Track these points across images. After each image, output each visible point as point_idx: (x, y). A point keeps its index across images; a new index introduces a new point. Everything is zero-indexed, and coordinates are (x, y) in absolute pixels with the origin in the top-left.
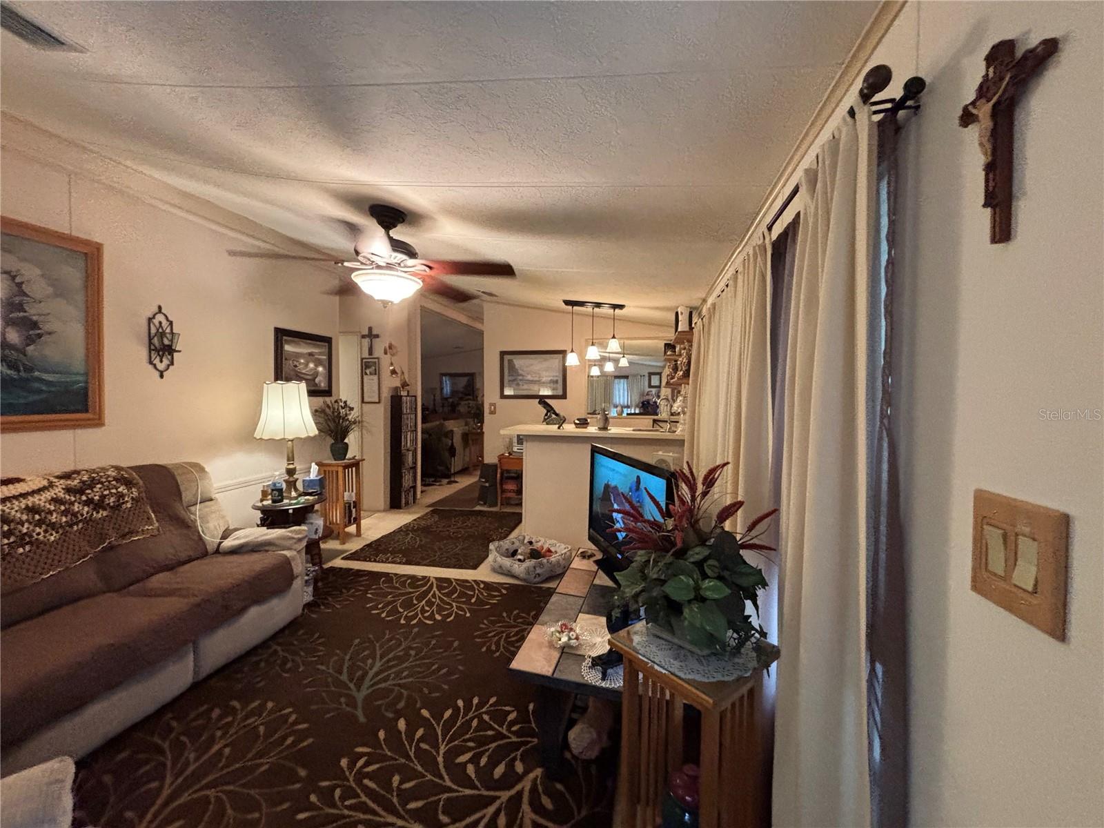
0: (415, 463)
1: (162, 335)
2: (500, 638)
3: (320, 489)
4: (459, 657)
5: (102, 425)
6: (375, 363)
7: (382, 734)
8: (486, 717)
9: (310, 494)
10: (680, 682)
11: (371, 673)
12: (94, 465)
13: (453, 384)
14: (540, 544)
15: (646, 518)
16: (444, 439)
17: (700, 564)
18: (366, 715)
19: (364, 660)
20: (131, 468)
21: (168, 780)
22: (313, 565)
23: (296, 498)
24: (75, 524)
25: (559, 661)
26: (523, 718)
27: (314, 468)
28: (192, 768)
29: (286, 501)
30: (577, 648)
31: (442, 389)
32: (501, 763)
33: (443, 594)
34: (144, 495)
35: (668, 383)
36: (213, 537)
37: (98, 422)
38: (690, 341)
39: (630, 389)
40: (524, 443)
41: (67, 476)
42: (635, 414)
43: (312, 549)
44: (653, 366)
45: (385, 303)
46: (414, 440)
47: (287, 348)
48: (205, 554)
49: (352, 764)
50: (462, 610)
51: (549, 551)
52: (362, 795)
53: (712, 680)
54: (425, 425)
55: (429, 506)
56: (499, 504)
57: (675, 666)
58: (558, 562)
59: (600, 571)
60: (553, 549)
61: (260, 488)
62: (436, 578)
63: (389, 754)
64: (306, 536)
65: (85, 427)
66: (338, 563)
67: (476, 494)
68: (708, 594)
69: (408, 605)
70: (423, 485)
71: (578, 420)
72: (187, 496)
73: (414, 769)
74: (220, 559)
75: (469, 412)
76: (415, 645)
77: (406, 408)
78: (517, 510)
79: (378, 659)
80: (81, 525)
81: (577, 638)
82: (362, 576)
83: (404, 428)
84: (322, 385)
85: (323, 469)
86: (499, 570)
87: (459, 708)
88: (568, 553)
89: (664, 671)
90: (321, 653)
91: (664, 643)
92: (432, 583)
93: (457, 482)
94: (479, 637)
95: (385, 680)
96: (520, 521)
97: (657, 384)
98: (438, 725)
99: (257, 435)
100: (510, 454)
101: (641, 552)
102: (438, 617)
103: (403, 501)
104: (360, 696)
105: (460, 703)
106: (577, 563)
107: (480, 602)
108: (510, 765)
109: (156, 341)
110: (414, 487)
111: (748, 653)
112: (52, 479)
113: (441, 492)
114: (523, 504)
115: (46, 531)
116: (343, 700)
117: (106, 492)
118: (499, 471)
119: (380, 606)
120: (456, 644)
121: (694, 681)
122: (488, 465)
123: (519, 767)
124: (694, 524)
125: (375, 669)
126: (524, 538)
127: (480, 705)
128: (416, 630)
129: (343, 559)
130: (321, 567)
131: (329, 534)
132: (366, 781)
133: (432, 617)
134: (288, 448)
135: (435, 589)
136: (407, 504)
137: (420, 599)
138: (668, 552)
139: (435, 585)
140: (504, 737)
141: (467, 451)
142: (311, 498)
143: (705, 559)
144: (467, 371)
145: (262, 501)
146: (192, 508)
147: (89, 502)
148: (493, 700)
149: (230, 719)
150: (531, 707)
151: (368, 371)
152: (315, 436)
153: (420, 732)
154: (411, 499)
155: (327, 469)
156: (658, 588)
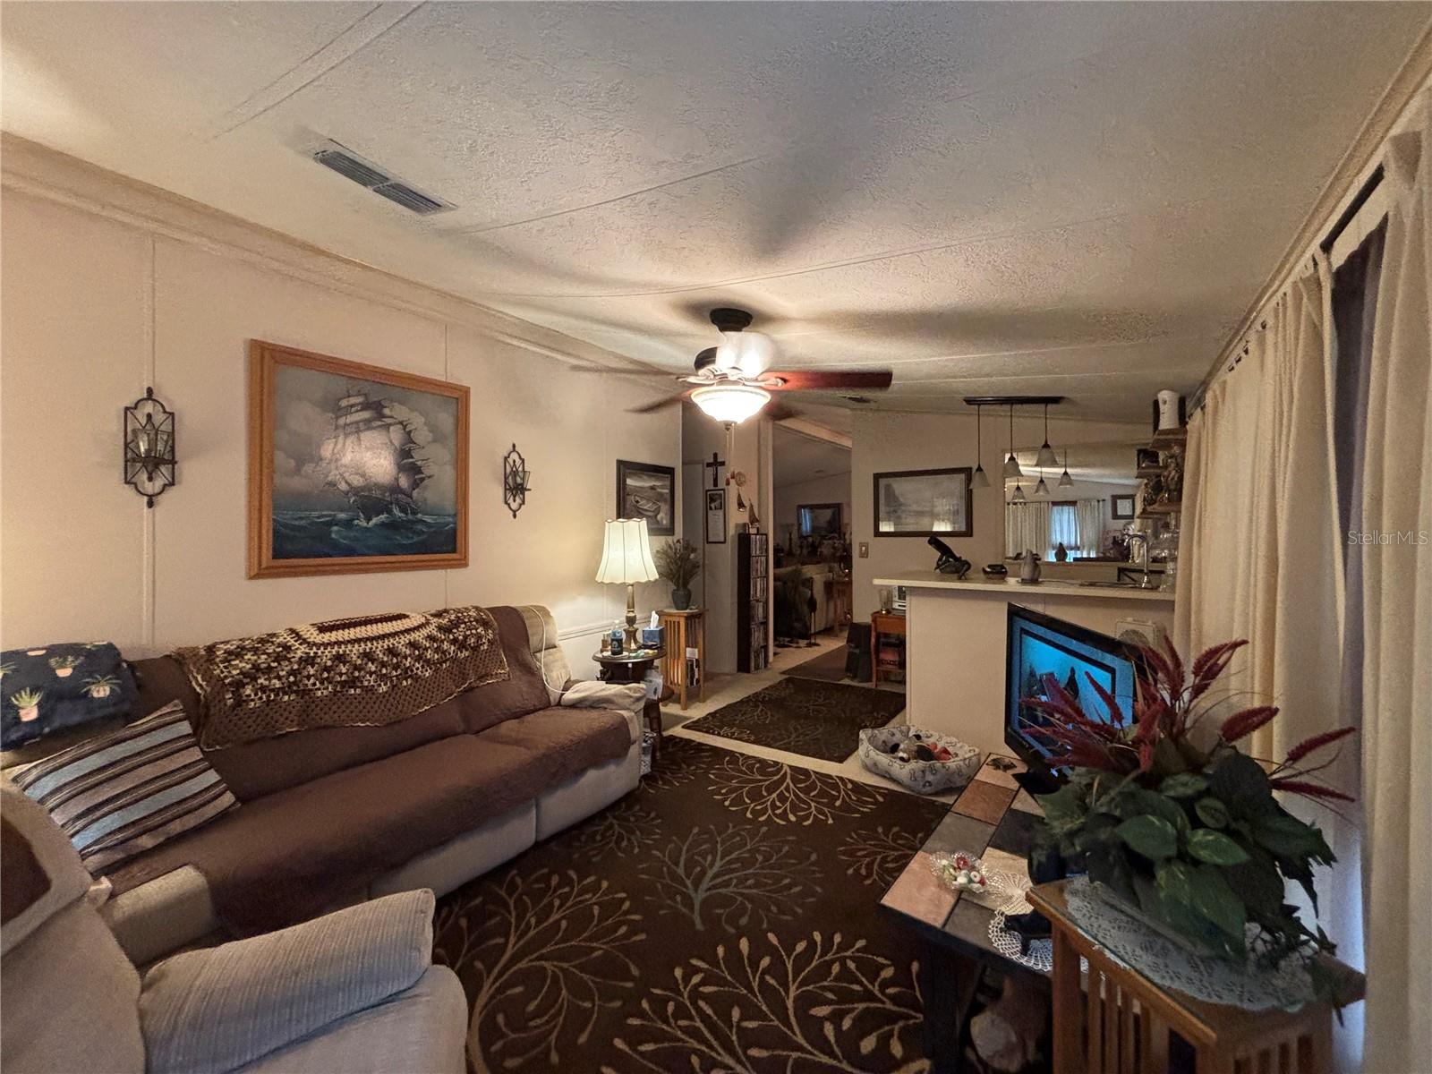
0: (766, 617)
1: (515, 473)
2: (873, 862)
3: (660, 642)
4: (818, 875)
5: (466, 565)
6: (720, 495)
7: (720, 951)
8: (852, 965)
9: (650, 647)
10: (1154, 989)
11: (710, 873)
12: (459, 606)
13: (813, 520)
14: (931, 740)
15: (1089, 718)
16: (801, 588)
17: (1188, 803)
18: (703, 922)
19: (704, 855)
20: (487, 609)
21: (512, 940)
22: (652, 730)
23: (636, 651)
24: (445, 662)
25: (953, 909)
26: (902, 977)
27: (655, 617)
28: (532, 933)
29: (625, 653)
30: (981, 896)
31: (800, 525)
32: (871, 1034)
33: (797, 788)
34: (497, 637)
35: (1144, 511)
36: (555, 687)
37: (463, 563)
38: (1183, 444)
39: (1081, 521)
40: (908, 598)
41: (439, 615)
42: (1089, 559)
43: (651, 711)
44: (1123, 485)
45: (728, 426)
46: (765, 589)
47: (629, 481)
48: (547, 705)
49: (686, 978)
50: (823, 813)
51: (945, 751)
52: (697, 1019)
53: (1215, 1000)
54: (778, 571)
55: (784, 673)
56: (874, 679)
57: (1144, 961)
58: (959, 770)
59: (1022, 790)
60: (950, 749)
61: (600, 637)
62: (790, 767)
63: (729, 978)
64: (644, 696)
65: (452, 567)
66: (678, 731)
67: (843, 664)
68: (1203, 854)
69: (756, 795)
70: (777, 646)
71: (989, 566)
72: (534, 641)
73: (757, 1006)
74: (561, 711)
75: (834, 554)
76: (762, 848)
77: (755, 550)
78: (895, 689)
79: (718, 858)
80: (448, 663)
81: (982, 882)
82: (704, 751)
83: (753, 574)
84: (665, 522)
85: (664, 619)
86: (873, 769)
87: (816, 943)
88: (974, 759)
89: (1122, 964)
90: (657, 837)
91: (1124, 918)
92: (786, 773)
93: (818, 645)
94: (844, 853)
95: (726, 884)
96: (903, 706)
97: (1129, 512)
98: (789, 957)
99: (599, 579)
100: (888, 612)
101: (1081, 770)
102: (793, 818)
103: (753, 664)
104: (699, 897)
105: (817, 936)
106: (987, 775)
107: (846, 807)
108: (884, 1041)
109: (510, 480)
110: (766, 647)
111: (1293, 970)
112: (429, 617)
113: (798, 656)
114: (908, 684)
115: (423, 667)
116: (679, 898)
117: (468, 633)
118: (873, 634)
119: (723, 791)
120: (814, 857)
121: (1183, 995)
122: (858, 625)
123: (897, 1049)
124: (1176, 735)
125: (715, 869)
126: (909, 729)
127: (842, 947)
128: (764, 829)
129: (683, 727)
130: (661, 735)
131: (669, 695)
132: (702, 1003)
133: (784, 816)
134: (628, 594)
135: (788, 780)
136: (757, 668)
137: (770, 790)
138: (1126, 774)
139: (789, 776)
140: (872, 998)
141: (832, 605)
142: (650, 652)
143: (1200, 795)
144: (830, 501)
145: (602, 651)
146: (538, 654)
147: (455, 641)
148: (861, 943)
149: (567, 889)
150: (915, 966)
151: (713, 505)
152: (656, 580)
153: (765, 962)
154: (762, 661)
155: (669, 619)
156: (1109, 829)
